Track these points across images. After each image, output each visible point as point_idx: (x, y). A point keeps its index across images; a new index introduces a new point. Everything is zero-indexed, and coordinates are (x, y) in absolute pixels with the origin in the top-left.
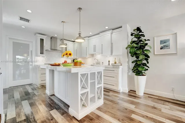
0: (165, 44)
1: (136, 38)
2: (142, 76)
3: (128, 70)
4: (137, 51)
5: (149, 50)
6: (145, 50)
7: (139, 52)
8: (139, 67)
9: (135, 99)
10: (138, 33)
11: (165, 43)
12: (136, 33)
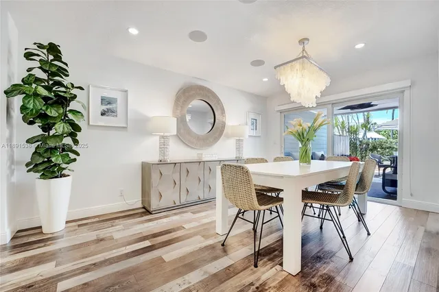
0: (109, 106)
1: (45, 71)
2: (61, 177)
3: (10, 167)
4: (47, 109)
5: (80, 112)
6: (71, 111)
7: (53, 111)
8: (51, 153)
9: (45, 246)
10: (52, 60)
11: (109, 103)
12: (44, 57)
